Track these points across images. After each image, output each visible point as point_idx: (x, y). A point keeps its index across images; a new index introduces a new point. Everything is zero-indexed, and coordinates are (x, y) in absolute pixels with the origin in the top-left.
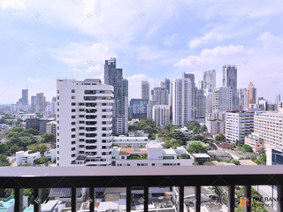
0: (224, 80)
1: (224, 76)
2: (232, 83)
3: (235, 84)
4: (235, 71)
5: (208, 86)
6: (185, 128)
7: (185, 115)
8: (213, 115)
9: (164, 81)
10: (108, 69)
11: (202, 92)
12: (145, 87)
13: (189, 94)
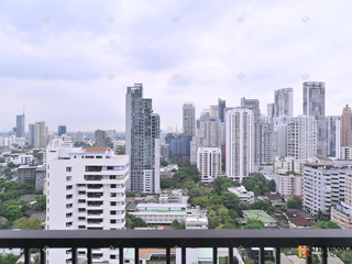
0: (305, 104)
1: (305, 99)
2: (317, 109)
3: (322, 109)
4: (323, 92)
5: (282, 112)
6: (243, 188)
7: (245, 163)
8: (285, 165)
9: (217, 104)
10: (130, 100)
11: (270, 126)
12: (188, 112)
13: (251, 132)
